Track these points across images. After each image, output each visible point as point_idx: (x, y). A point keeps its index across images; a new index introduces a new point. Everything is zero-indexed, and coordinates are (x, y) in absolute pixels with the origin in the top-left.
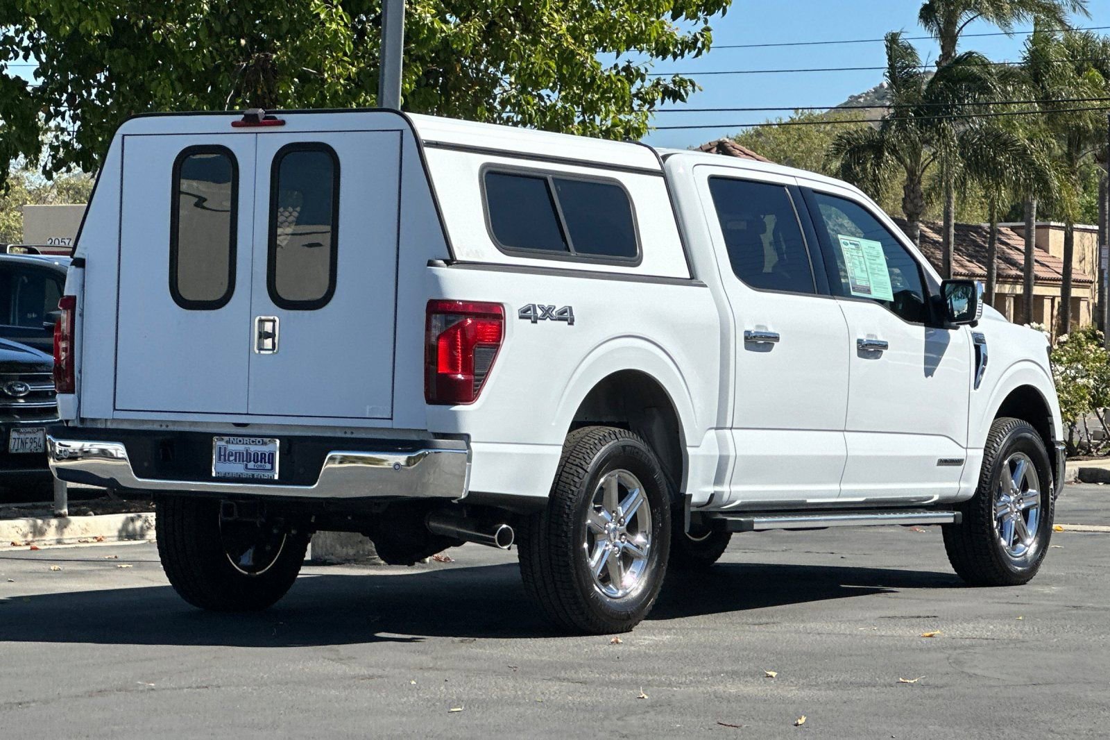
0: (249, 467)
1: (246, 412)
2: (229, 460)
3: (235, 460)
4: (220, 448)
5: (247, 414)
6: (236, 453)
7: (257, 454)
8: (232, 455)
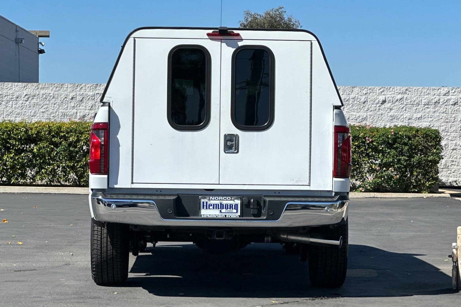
0: (222, 212)
1: (218, 183)
2: (209, 208)
3: (214, 208)
4: (203, 202)
5: (219, 184)
6: (214, 205)
7: (228, 205)
8: (211, 205)
